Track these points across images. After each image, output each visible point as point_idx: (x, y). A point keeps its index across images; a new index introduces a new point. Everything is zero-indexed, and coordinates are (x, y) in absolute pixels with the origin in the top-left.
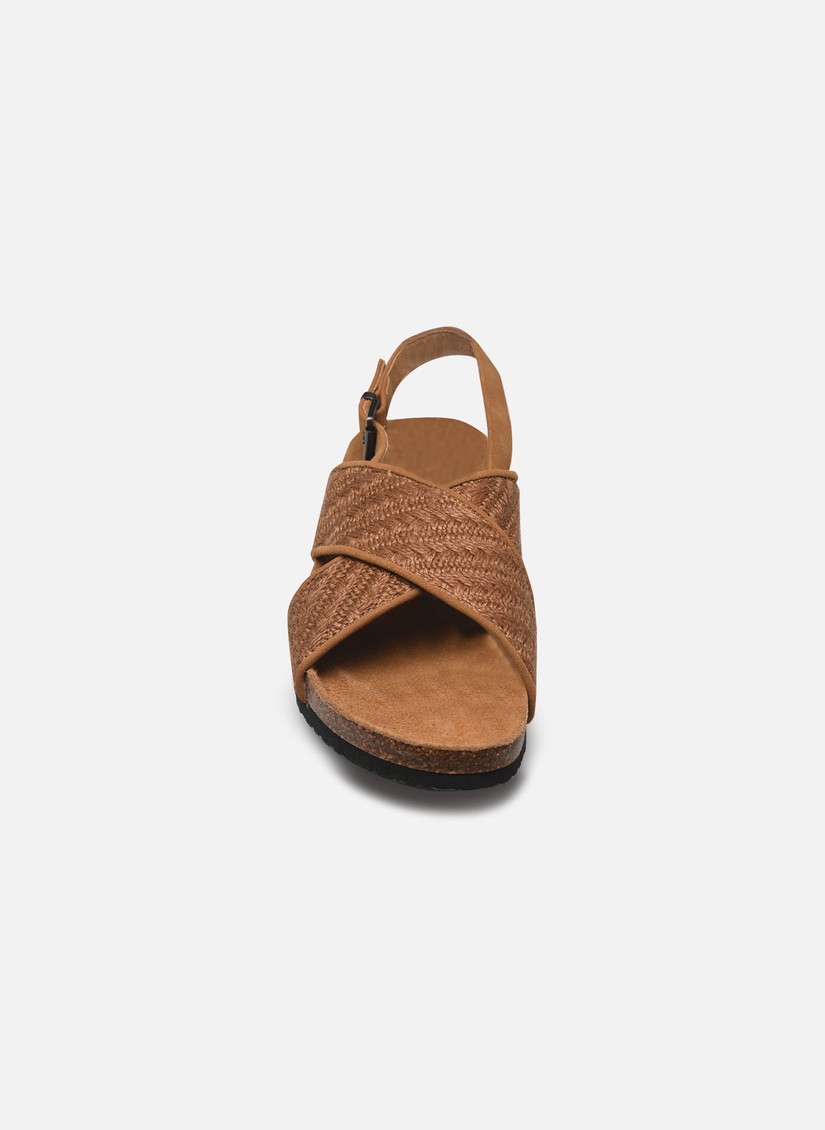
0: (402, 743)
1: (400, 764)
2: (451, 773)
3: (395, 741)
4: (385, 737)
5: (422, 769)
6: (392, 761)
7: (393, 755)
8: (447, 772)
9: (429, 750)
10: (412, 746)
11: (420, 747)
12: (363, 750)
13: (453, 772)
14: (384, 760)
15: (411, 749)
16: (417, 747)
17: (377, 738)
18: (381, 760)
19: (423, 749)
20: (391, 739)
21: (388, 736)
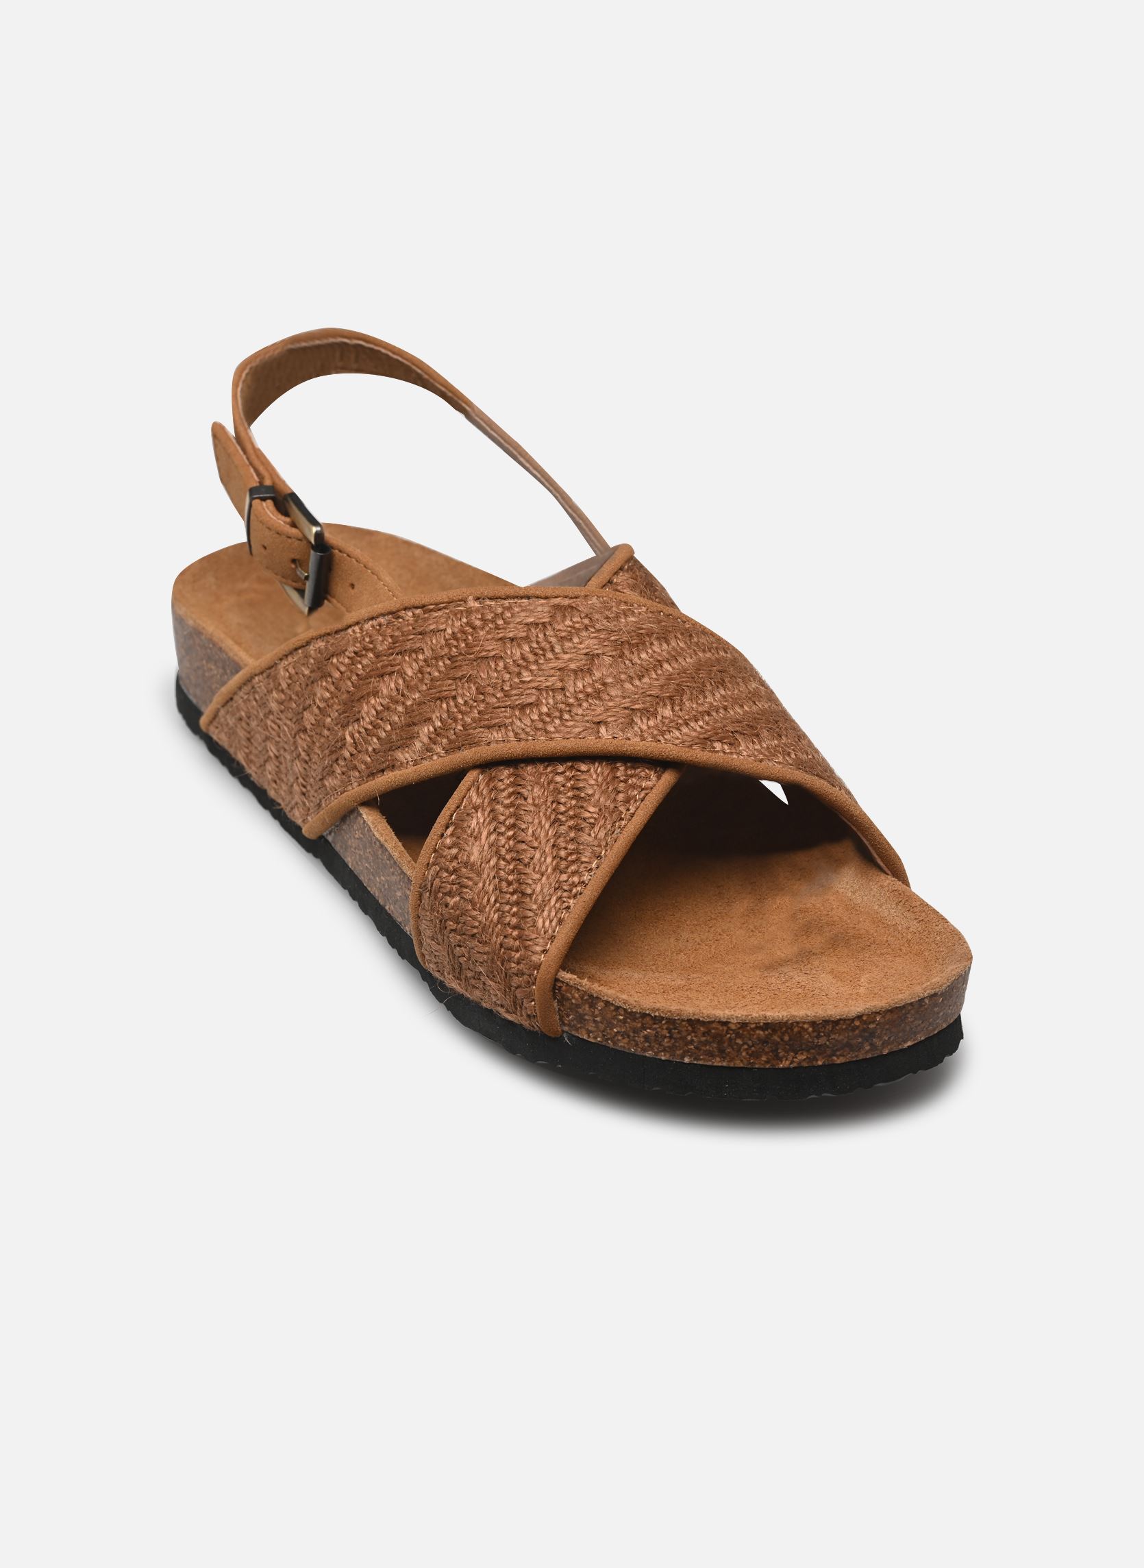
0: (826, 1022)
1: (820, 1063)
2: (906, 1046)
3: (813, 1024)
4: (792, 1023)
5: (861, 1057)
6: (805, 1064)
7: (808, 1051)
8: (900, 1047)
9: (875, 1017)
10: (845, 1020)
11: (859, 1017)
12: (742, 1065)
13: (909, 1043)
14: (788, 1069)
15: (844, 1027)
16: (853, 1020)
17: (774, 1031)
18: (783, 1069)
19: (864, 1018)
20: (804, 1023)
21: (798, 1020)
